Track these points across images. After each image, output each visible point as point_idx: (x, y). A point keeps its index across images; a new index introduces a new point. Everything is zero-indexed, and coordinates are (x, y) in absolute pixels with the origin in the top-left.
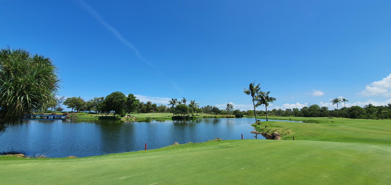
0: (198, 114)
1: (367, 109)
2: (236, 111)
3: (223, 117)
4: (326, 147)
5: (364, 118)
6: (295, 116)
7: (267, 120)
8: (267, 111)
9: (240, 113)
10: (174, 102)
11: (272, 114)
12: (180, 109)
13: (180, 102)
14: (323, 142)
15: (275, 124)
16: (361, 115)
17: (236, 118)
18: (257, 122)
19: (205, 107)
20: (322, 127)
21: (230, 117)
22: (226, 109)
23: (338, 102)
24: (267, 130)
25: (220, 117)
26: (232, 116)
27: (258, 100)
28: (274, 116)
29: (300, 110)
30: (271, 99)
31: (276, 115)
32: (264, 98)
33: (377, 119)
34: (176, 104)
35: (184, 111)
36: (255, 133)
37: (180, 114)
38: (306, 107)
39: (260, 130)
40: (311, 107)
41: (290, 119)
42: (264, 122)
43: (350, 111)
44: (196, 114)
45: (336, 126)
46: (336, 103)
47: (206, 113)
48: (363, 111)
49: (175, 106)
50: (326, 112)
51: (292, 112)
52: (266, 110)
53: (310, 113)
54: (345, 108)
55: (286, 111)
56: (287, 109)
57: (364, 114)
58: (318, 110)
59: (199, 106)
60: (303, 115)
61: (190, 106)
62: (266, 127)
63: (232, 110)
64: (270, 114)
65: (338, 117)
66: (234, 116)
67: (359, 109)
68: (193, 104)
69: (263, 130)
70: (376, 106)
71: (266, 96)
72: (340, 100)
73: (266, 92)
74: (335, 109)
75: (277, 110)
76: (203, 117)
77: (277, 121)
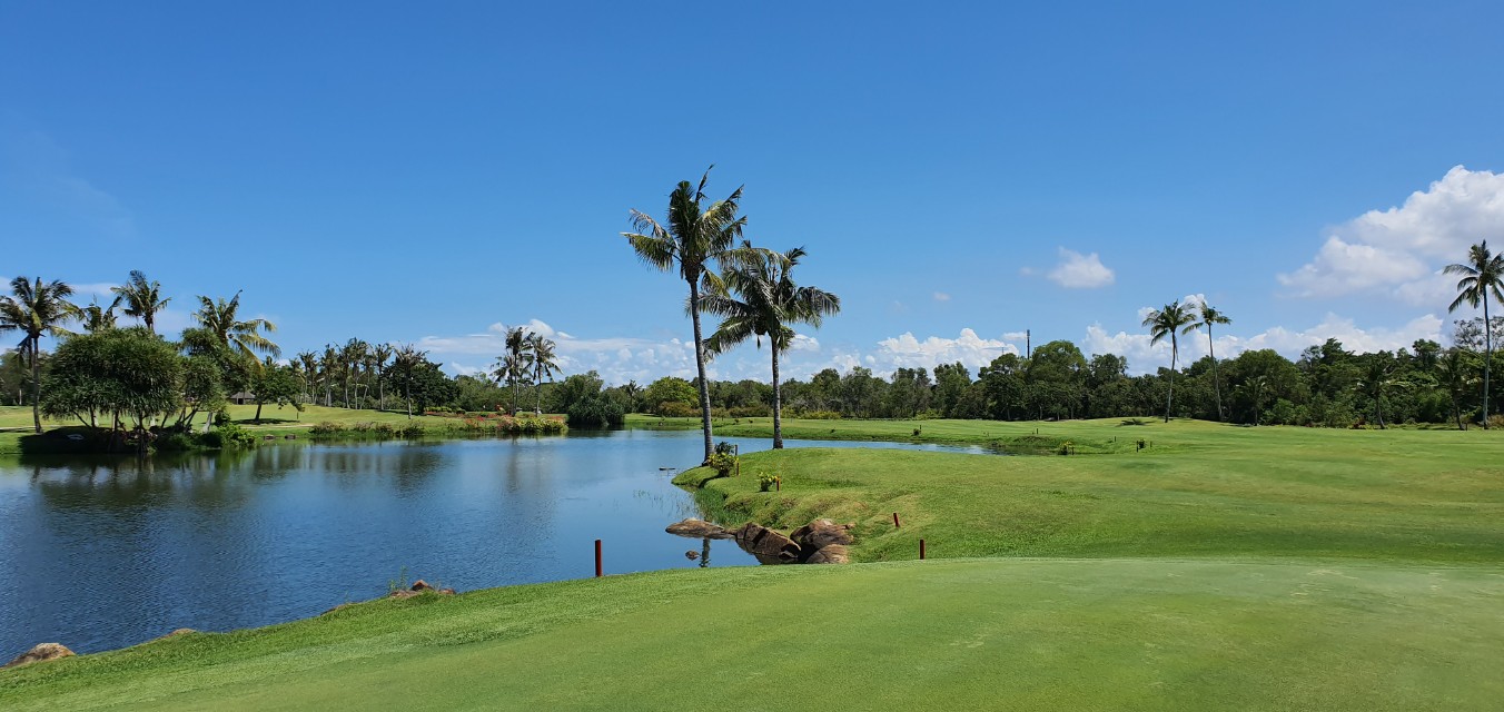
0: (269, 410)
1: (1313, 371)
2: (578, 383)
3: (471, 433)
4: (1086, 589)
5: (1294, 423)
6: (946, 416)
7: (778, 445)
8: (780, 382)
9: (606, 398)
10: (42, 308)
11: (812, 405)
12: (97, 371)
13: (95, 312)
14: (1074, 563)
15: (825, 465)
16: (1284, 407)
17: (570, 435)
18: (713, 456)
19: (329, 353)
20: (1086, 476)
21: (530, 431)
22: (501, 373)
23: (1179, 329)
24: (770, 508)
25: (453, 433)
26: (541, 419)
27: (725, 305)
28: (826, 418)
29: (974, 378)
30: (812, 303)
31: (837, 407)
32: (767, 292)
33: (1356, 427)
34: (59, 325)
35: (143, 388)
36: (695, 532)
37: (104, 409)
38: (1008, 359)
39: (732, 508)
40: (1035, 356)
41: (916, 433)
42: (757, 457)
43: (1232, 380)
44: (249, 411)
45: (1158, 466)
46: (1169, 334)
47: (338, 400)
48: (1294, 381)
49: (48, 345)
50: (1113, 386)
51: (933, 387)
52: (775, 376)
53: (1028, 393)
54: (1209, 361)
55: (894, 385)
56: (900, 370)
57: (1298, 401)
58: (1075, 377)
59: (273, 348)
60: (992, 410)
61: (195, 341)
62: (765, 488)
63: (545, 379)
64: (800, 401)
65: (1175, 414)
66: (560, 420)
67: (1277, 369)
68: (225, 324)
69: (747, 512)
70: (1358, 354)
71: (778, 280)
72: (1192, 317)
73: (780, 252)
74: (1161, 370)
75: (842, 374)
76: (316, 431)
77: (839, 447)
